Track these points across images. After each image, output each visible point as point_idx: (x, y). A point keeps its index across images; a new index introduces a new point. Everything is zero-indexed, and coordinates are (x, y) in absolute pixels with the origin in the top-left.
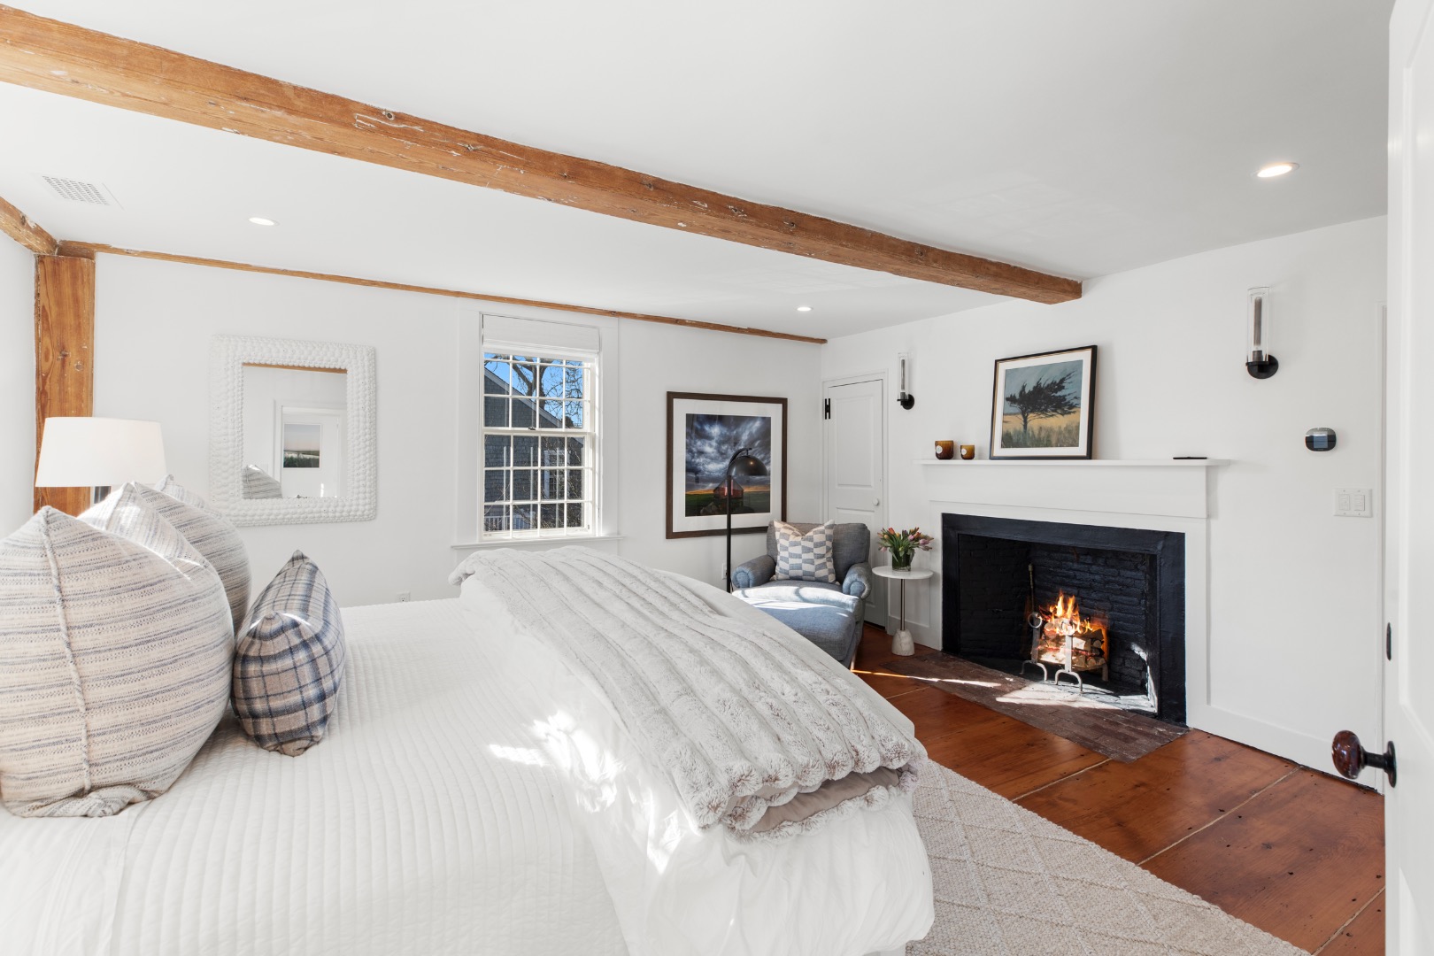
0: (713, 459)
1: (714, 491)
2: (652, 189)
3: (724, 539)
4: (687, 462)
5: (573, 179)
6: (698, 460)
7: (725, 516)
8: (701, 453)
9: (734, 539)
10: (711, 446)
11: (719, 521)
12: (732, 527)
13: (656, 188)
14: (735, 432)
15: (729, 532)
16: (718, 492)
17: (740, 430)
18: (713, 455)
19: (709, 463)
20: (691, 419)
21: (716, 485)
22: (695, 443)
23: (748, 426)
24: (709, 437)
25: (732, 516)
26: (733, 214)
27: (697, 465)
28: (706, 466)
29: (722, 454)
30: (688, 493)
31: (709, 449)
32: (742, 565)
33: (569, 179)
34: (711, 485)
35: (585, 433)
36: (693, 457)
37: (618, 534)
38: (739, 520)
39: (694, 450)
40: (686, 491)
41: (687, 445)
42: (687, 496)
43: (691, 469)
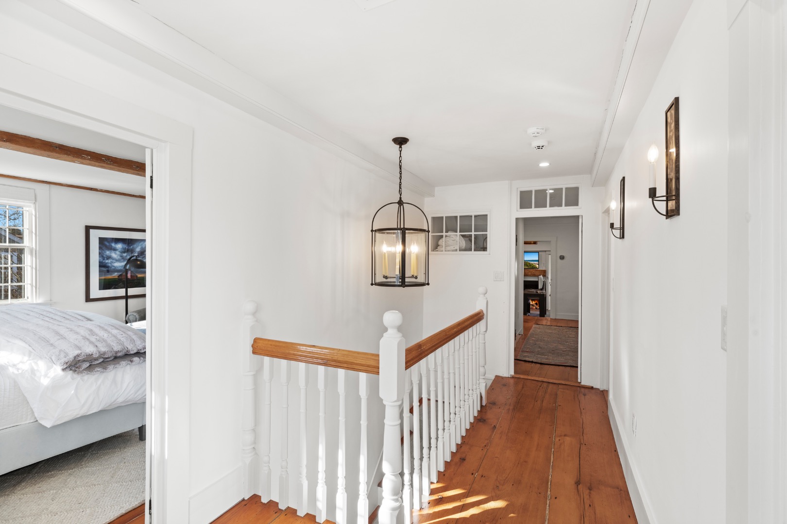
0: (117, 261)
1: (118, 276)
2: (58, 149)
3: (124, 301)
4: (99, 262)
5: (9, 142)
6: (107, 261)
7: (124, 289)
8: (109, 258)
9: (130, 301)
10: (116, 254)
11: (121, 292)
12: (128, 295)
13: (60, 148)
14: (132, 247)
15: (127, 297)
16: (120, 277)
17: (135, 246)
18: (117, 258)
19: (115, 263)
20: (102, 240)
21: (120, 273)
22: (105, 252)
23: (140, 244)
24: (115, 250)
25: (128, 289)
26: (104, 161)
27: (106, 263)
28: (113, 264)
29: (123, 258)
30: (100, 278)
31: (114, 255)
32: (134, 312)
33: (7, 142)
34: (116, 273)
35: (25, 246)
36: (104, 259)
37: (51, 300)
38: (132, 291)
39: (105, 256)
40: (99, 277)
41: (100, 253)
42: (99, 279)
43: (102, 265)
